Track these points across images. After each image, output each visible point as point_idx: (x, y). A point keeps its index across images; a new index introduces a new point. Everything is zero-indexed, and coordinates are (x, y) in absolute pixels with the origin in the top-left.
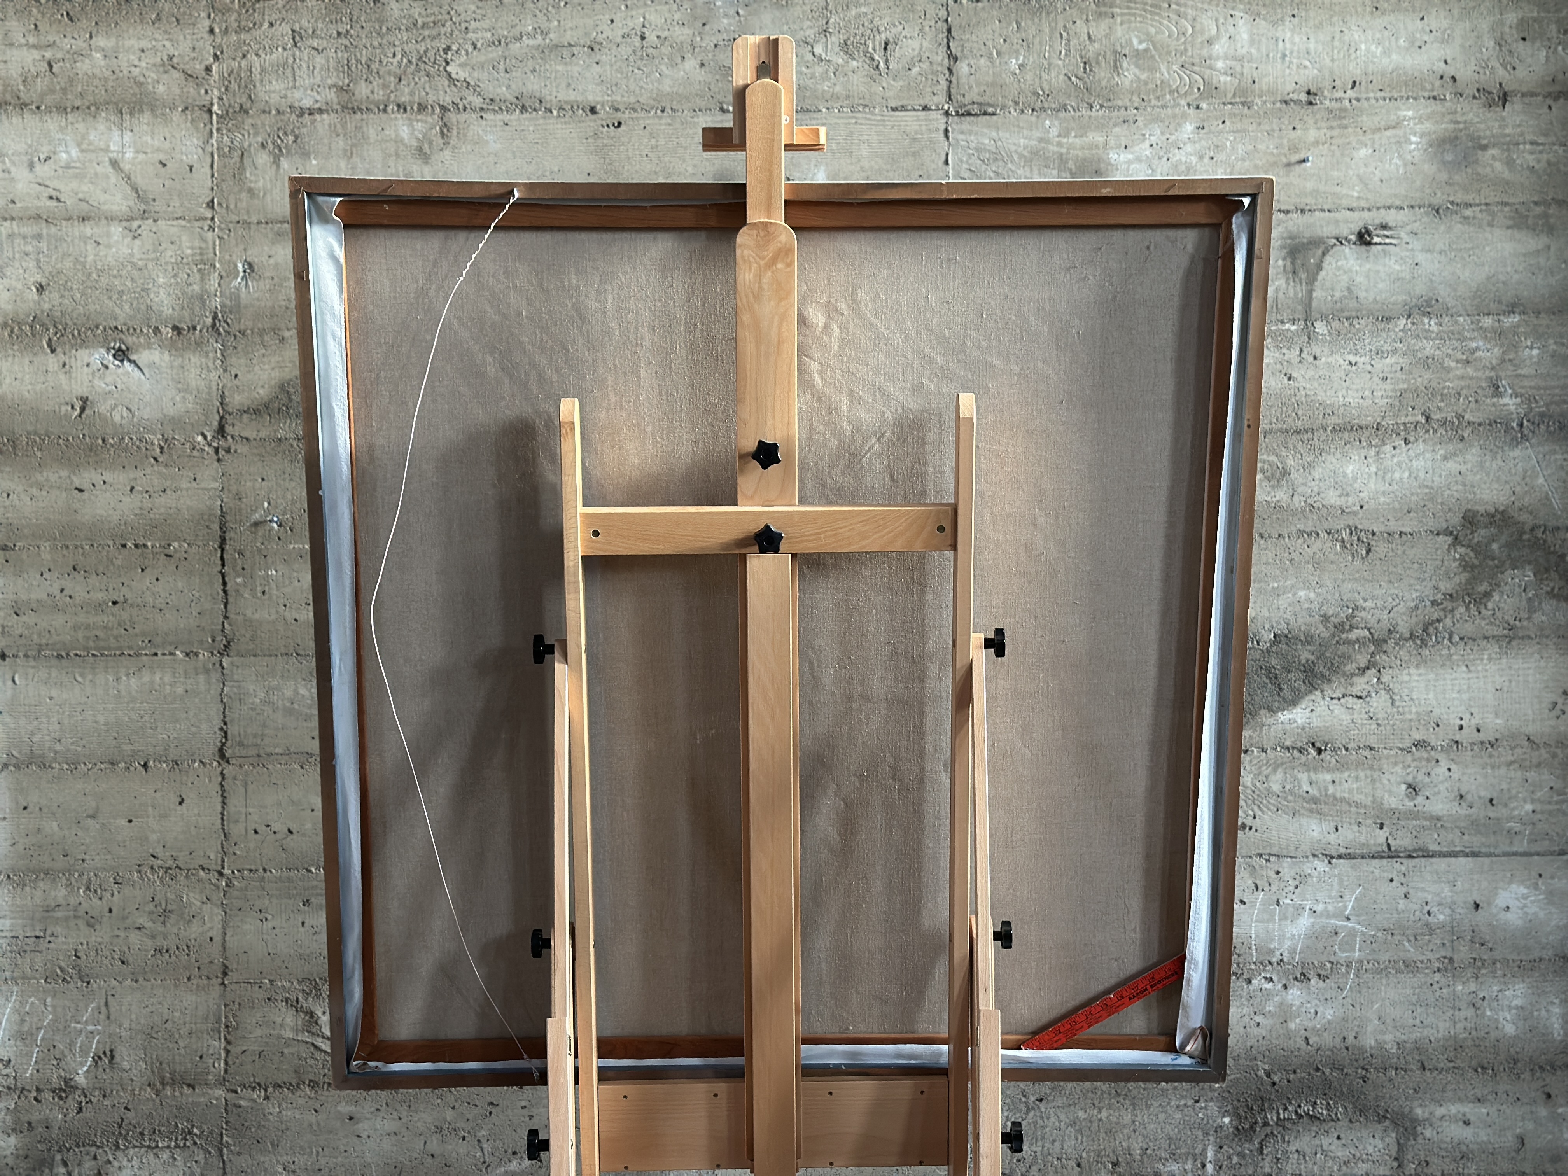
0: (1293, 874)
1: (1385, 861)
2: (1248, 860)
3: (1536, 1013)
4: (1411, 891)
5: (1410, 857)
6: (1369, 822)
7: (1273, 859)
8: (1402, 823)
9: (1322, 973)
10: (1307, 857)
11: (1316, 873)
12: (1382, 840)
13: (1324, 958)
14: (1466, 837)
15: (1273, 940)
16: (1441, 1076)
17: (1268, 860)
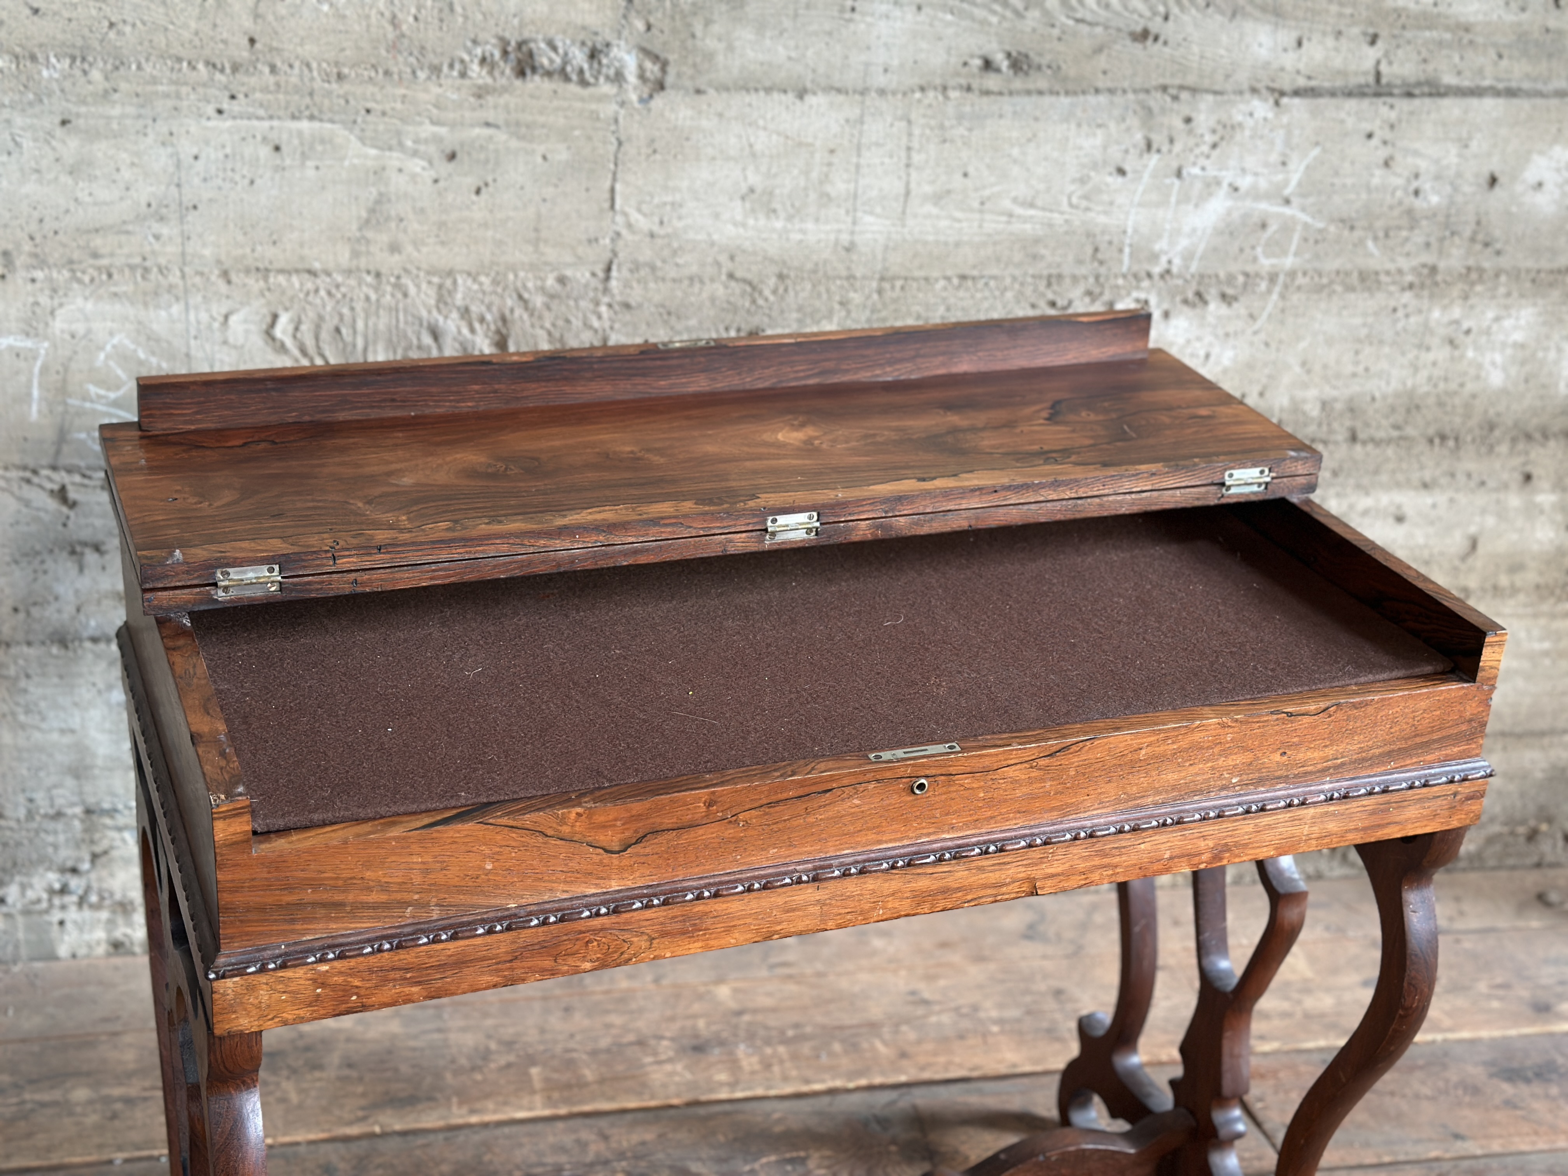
0: (1212, 123)
1: (1365, 103)
2: (1142, 96)
3: (1540, 354)
4: (1399, 157)
5: (1410, 95)
6: (1356, 31)
7: (1185, 95)
8: (1408, 34)
9: (1230, 291)
10: (1241, 93)
11: (1250, 122)
12: (1368, 65)
13: (1234, 268)
14: (1504, 63)
15: (1159, 237)
16: (1378, 451)
17: (1175, 98)
